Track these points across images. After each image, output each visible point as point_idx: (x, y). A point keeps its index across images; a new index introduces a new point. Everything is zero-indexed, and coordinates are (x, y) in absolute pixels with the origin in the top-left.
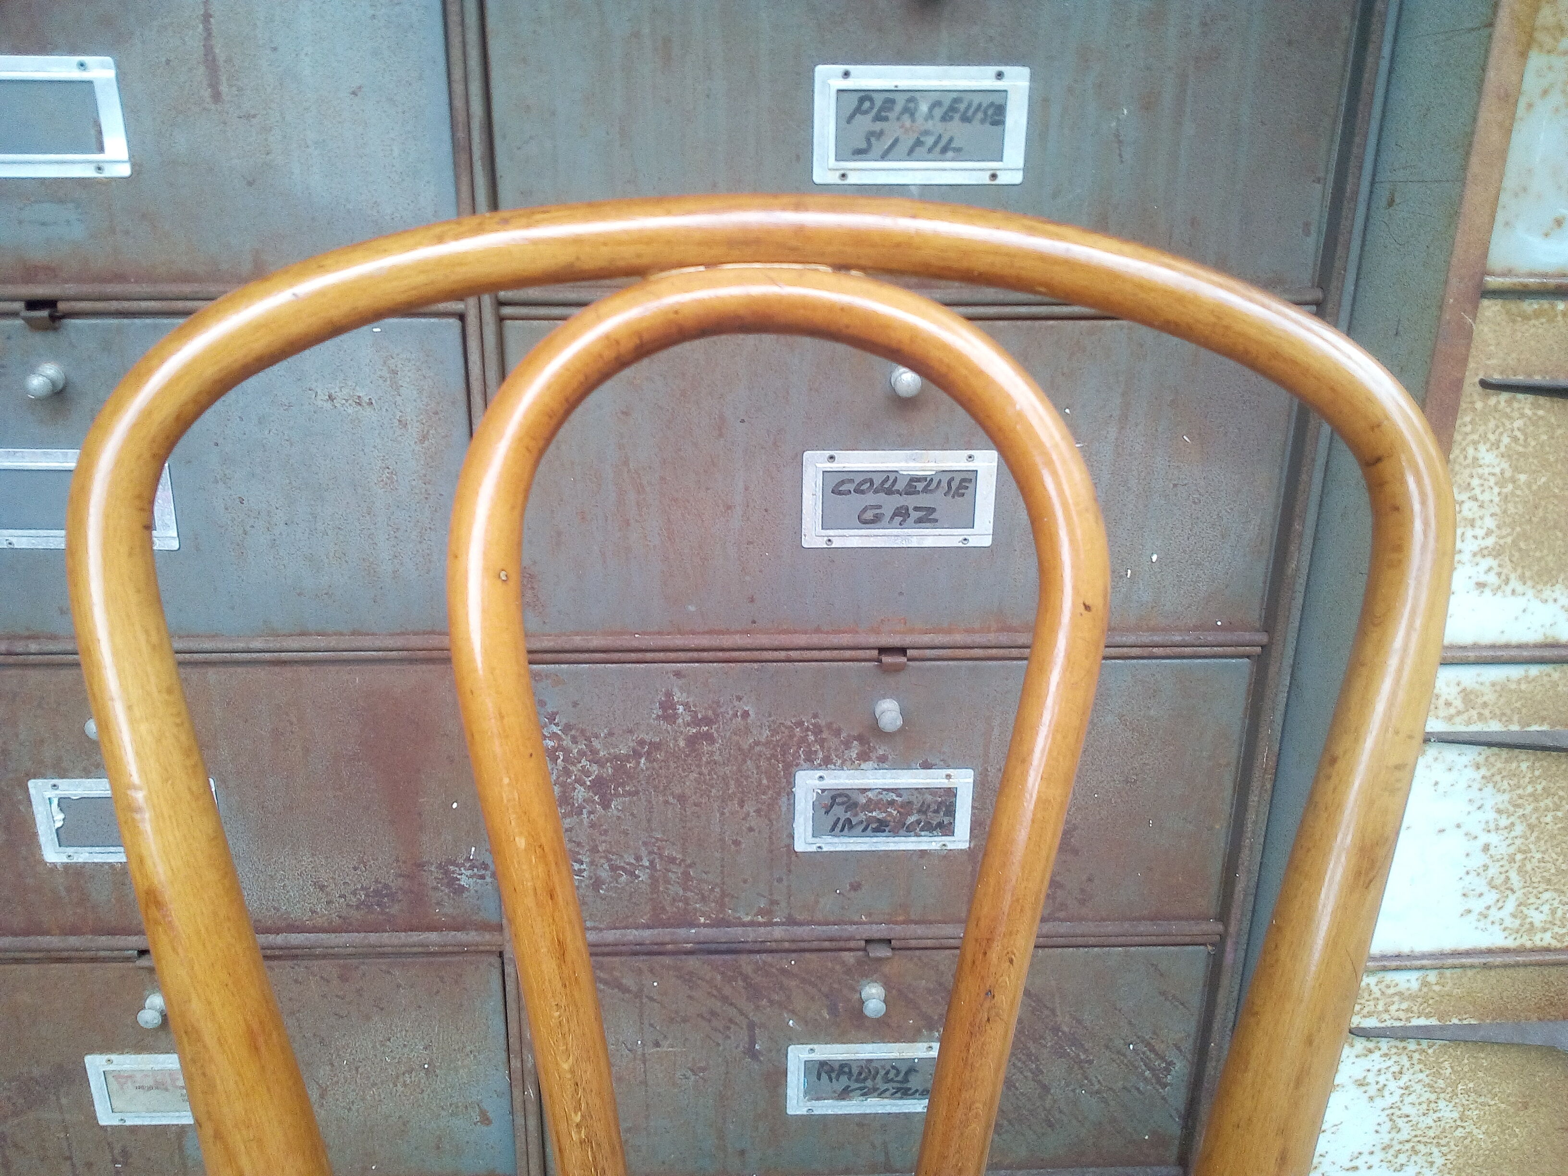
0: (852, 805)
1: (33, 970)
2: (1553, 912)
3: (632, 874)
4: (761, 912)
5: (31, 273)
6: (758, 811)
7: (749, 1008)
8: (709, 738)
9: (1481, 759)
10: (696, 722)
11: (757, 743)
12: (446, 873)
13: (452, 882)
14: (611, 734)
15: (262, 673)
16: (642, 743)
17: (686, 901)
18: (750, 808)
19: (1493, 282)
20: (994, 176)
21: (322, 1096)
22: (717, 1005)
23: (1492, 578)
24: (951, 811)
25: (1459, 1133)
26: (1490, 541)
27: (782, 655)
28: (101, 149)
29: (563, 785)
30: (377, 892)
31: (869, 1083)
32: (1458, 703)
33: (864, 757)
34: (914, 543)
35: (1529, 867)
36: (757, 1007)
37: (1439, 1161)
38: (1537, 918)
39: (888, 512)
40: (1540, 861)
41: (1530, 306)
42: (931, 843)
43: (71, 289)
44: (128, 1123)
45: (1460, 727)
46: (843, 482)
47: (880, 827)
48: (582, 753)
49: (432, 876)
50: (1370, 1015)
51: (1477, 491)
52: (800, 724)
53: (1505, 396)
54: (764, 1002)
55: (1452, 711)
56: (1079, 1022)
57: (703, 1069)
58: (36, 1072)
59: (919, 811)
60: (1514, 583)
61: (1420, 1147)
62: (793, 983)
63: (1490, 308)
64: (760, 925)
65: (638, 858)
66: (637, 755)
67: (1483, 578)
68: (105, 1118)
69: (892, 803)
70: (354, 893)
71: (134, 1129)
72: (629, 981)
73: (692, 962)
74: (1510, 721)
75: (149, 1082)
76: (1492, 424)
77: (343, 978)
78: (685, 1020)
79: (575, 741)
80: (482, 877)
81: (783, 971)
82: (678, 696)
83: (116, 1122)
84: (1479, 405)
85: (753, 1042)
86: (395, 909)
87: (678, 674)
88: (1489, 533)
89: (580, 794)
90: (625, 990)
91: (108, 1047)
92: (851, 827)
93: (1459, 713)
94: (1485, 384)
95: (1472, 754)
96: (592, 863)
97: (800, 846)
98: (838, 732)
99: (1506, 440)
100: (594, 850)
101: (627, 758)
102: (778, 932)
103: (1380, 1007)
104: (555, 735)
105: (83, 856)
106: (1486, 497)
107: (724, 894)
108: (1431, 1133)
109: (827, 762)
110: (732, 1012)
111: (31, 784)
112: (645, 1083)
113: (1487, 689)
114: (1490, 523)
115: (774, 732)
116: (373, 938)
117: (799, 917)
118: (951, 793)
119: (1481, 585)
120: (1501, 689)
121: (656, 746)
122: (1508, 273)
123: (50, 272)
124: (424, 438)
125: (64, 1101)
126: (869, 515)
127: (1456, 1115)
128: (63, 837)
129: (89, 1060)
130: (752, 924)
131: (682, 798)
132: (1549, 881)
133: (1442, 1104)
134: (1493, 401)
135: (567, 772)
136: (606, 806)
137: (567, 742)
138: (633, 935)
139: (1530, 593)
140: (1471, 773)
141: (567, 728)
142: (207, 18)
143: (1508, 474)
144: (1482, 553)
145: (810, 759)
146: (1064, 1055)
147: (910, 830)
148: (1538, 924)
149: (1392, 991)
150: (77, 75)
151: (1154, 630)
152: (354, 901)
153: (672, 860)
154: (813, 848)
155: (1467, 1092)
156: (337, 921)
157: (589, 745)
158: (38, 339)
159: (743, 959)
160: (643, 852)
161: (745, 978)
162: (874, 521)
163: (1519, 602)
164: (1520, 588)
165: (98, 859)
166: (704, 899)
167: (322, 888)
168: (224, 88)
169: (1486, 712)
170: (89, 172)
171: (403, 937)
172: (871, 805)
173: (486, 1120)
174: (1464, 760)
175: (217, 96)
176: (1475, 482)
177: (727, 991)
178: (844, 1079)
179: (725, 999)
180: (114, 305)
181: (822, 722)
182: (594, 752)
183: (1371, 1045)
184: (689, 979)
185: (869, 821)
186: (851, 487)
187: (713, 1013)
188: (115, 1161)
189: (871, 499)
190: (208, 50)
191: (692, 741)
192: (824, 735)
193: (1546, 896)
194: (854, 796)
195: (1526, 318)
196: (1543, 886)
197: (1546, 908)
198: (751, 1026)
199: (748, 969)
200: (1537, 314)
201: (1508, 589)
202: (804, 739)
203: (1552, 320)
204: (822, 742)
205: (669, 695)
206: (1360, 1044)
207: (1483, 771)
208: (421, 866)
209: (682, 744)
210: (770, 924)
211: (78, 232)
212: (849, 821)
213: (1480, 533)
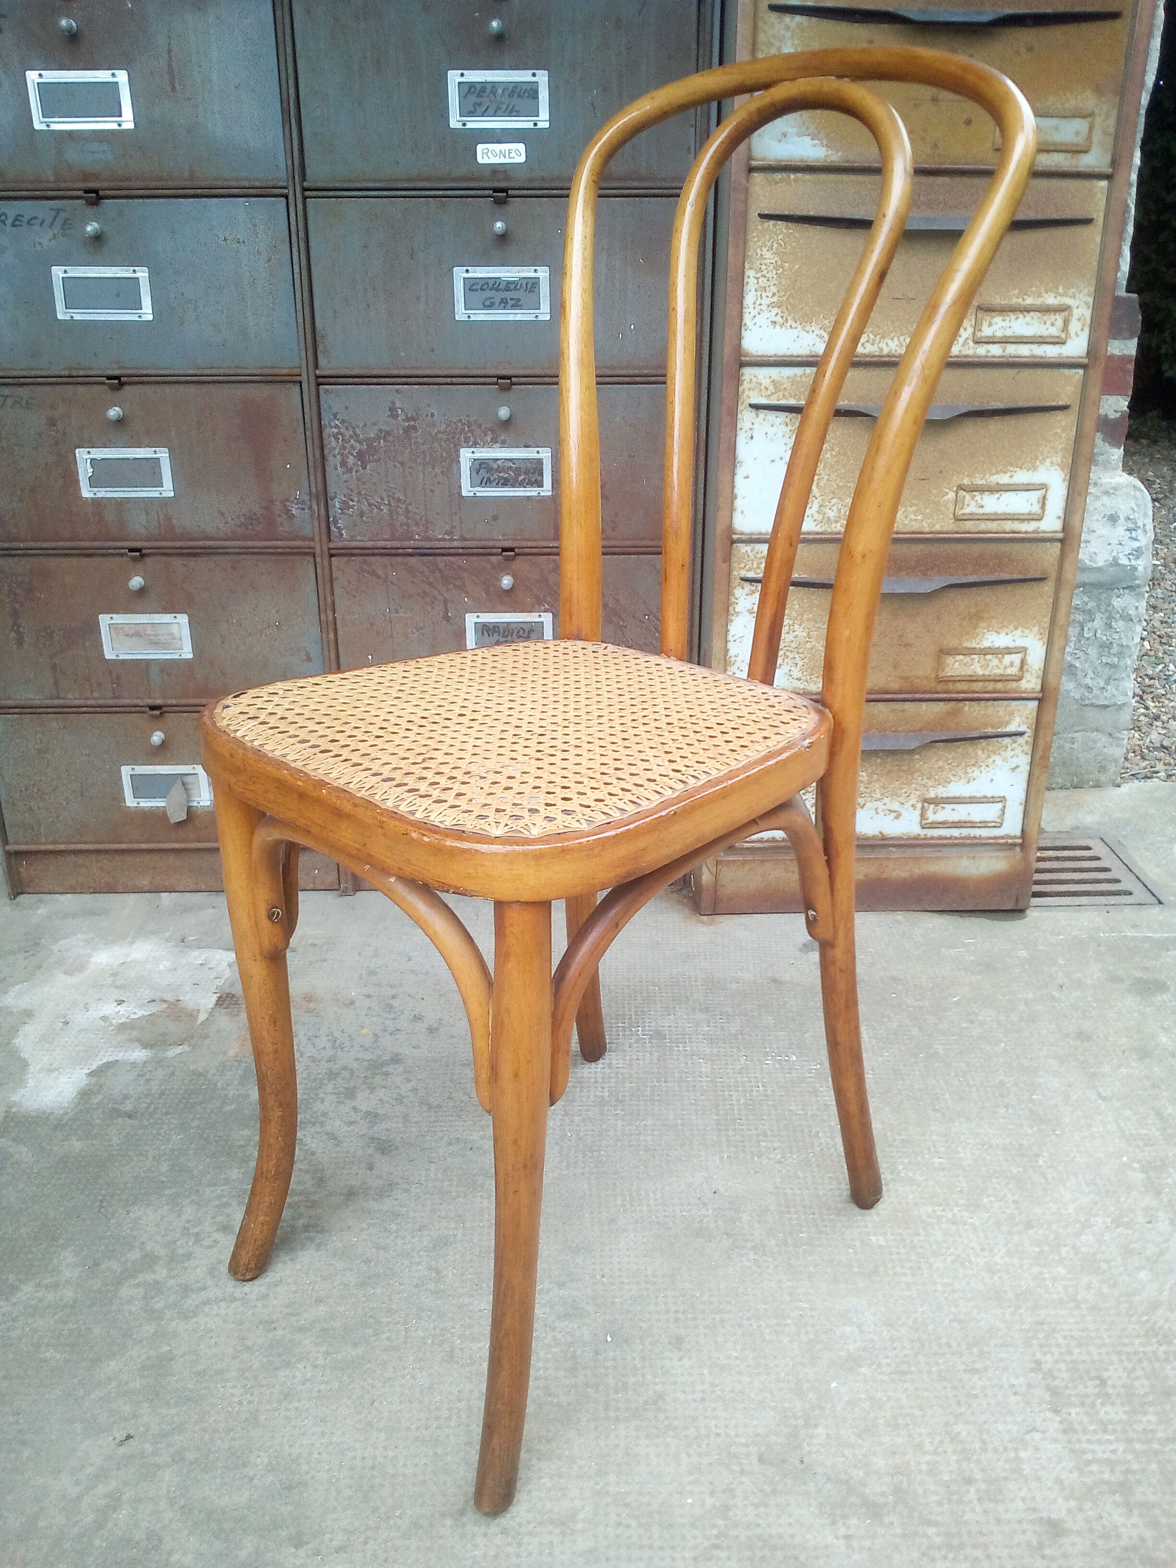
0: (490, 470)
1: (74, 561)
2: (839, 511)
3: (379, 508)
4: (447, 533)
5: (86, 177)
6: (442, 472)
7: (443, 589)
8: (414, 428)
9: (788, 420)
10: (408, 419)
11: (440, 432)
12: (285, 506)
13: (288, 511)
14: (365, 425)
15: (191, 389)
16: (381, 431)
17: (408, 525)
18: (438, 470)
19: (754, 163)
20: (535, 124)
21: (223, 642)
22: (427, 588)
23: (778, 319)
24: (541, 474)
25: (808, 645)
26: (775, 299)
27: (449, 380)
28: (120, 116)
29: (342, 455)
30: (251, 518)
31: (509, 638)
32: (771, 388)
33: (494, 441)
34: (511, 318)
35: (822, 484)
36: (448, 590)
37: (800, 663)
38: (831, 514)
39: (497, 301)
40: (828, 480)
41: (778, 176)
42: (531, 492)
43: (105, 185)
44: (121, 657)
45: (774, 402)
46: (474, 284)
47: (505, 483)
48: (351, 437)
49: (277, 508)
50: (749, 570)
51: (765, 272)
52: (460, 421)
53: (772, 222)
54: (451, 586)
55: (769, 392)
56: (618, 601)
57: (422, 628)
58: (73, 624)
59: (525, 474)
60: (790, 322)
61: (788, 654)
62: (465, 575)
63: (757, 177)
64: (445, 540)
65: (382, 499)
66: (379, 438)
67: (774, 319)
68: (109, 655)
69: (510, 468)
70: (238, 517)
71: (123, 662)
72: (380, 572)
73: (413, 560)
74: (799, 399)
75: (132, 632)
76: (767, 237)
77: (234, 568)
78: (410, 597)
79: (347, 429)
80: (303, 509)
81: (460, 567)
82: (398, 404)
83: (114, 657)
84: (760, 227)
85: (447, 611)
86: (259, 528)
87: (397, 391)
88: (774, 295)
89: (351, 460)
90: (379, 577)
91: (111, 610)
92: (491, 482)
93: (773, 394)
94: (763, 216)
95: (783, 416)
96: (359, 501)
97: (464, 493)
98: (480, 426)
99: (775, 245)
100: (359, 493)
101: (374, 440)
102: (455, 544)
103: (755, 565)
104: (336, 426)
105: (103, 493)
106: (769, 275)
107: (427, 521)
108: (794, 645)
109: (475, 444)
110: (435, 593)
111: (77, 451)
112: (392, 636)
113: (785, 381)
114: (774, 289)
115: (448, 425)
116: (249, 543)
117: (468, 536)
118: (540, 462)
119: (774, 323)
120: (793, 380)
121: (388, 433)
122: (764, 159)
123: (96, 177)
124: (269, 260)
125: (87, 643)
126: (488, 303)
127: (805, 634)
128: (94, 482)
129: (101, 616)
130: (443, 540)
131: (402, 464)
132: (834, 493)
133: (796, 627)
134: (766, 225)
135: (344, 448)
136: (364, 468)
137: (343, 430)
138: (380, 544)
139: (799, 327)
140: (783, 428)
141: (343, 422)
142: (169, 51)
143: (779, 263)
144: (772, 305)
145: (467, 441)
146: (611, 622)
147: (521, 484)
148: (832, 518)
149: (759, 556)
150: (111, 80)
151: (635, 368)
152: (238, 522)
153: (399, 500)
154: (472, 494)
155: (808, 619)
156: (230, 534)
157: (354, 432)
158: (90, 211)
159: (439, 558)
160: (384, 495)
161: (441, 571)
162: (491, 306)
163: (795, 333)
164: (794, 325)
165: (109, 495)
166: (417, 524)
167: (222, 514)
168: (177, 85)
169: (787, 393)
170: (114, 126)
171: (265, 543)
172: (499, 470)
173: (309, 659)
174: (779, 420)
175: (174, 89)
176: (763, 267)
177: (431, 579)
178: (496, 635)
179: (430, 584)
180: (125, 193)
181: (471, 419)
182: (357, 436)
183: (753, 588)
184: (411, 570)
185: (500, 478)
186: (478, 287)
187: (426, 593)
188: (113, 683)
189: (488, 294)
190: (170, 66)
191: (406, 430)
192: (473, 427)
193: (834, 501)
194: (491, 462)
195: (776, 183)
196: (831, 496)
197: (835, 508)
198: (445, 602)
199: (442, 565)
200: (782, 180)
201: (788, 325)
202: (463, 429)
203: (789, 183)
204: (472, 431)
205: (393, 403)
206: (747, 586)
207: (790, 427)
208: (271, 502)
209: (401, 432)
210: (451, 540)
211: (109, 157)
212: (489, 479)
213: (770, 295)
